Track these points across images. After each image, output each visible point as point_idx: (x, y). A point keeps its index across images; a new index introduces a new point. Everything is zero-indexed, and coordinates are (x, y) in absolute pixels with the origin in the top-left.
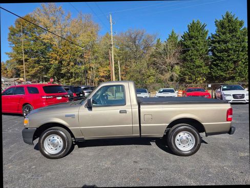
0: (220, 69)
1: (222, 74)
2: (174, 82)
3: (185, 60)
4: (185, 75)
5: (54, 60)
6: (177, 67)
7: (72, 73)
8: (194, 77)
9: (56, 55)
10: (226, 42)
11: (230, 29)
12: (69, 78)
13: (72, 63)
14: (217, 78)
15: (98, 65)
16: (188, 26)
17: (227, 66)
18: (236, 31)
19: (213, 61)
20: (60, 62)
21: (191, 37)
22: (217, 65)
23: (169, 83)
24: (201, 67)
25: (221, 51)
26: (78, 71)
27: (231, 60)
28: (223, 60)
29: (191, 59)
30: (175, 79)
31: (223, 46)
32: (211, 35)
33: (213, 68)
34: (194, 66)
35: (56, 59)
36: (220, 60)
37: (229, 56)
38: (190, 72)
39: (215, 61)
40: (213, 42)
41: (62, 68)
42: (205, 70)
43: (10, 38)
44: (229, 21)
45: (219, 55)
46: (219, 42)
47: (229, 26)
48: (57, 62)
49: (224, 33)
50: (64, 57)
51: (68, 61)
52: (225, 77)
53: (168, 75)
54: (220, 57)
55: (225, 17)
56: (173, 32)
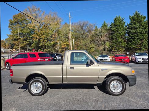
0: (133, 44)
1: (134, 46)
2: (106, 51)
3: (112, 38)
4: (112, 47)
5: (35, 39)
6: (107, 43)
7: (45, 46)
8: (117, 48)
9: (37, 36)
10: (136, 29)
11: (138, 21)
12: (44, 49)
13: (46, 41)
14: (131, 49)
15: (61, 42)
16: (114, 19)
17: (137, 42)
18: (142, 22)
19: (129, 39)
20: (39, 40)
21: (115, 26)
22: (131, 41)
23: (103, 51)
24: (122, 42)
25: (133, 33)
26: (49, 45)
27: (139, 38)
28: (134, 39)
29: (116, 38)
30: (107, 49)
31: (134, 31)
32: (127, 25)
33: (128, 43)
34: (117, 42)
35: (36, 38)
36: (133, 38)
37: (138, 36)
38: (115, 45)
39: (130, 39)
40: (129, 28)
41: (40, 43)
42: (124, 44)
43: (9, 26)
44: (138, 16)
45: (132, 35)
46: (132, 28)
47: (137, 19)
48: (37, 40)
49: (135, 23)
50: (41, 37)
51: (44, 39)
52: (136, 48)
53: (102, 47)
54: (133, 37)
55: (135, 14)
56: (105, 22)
